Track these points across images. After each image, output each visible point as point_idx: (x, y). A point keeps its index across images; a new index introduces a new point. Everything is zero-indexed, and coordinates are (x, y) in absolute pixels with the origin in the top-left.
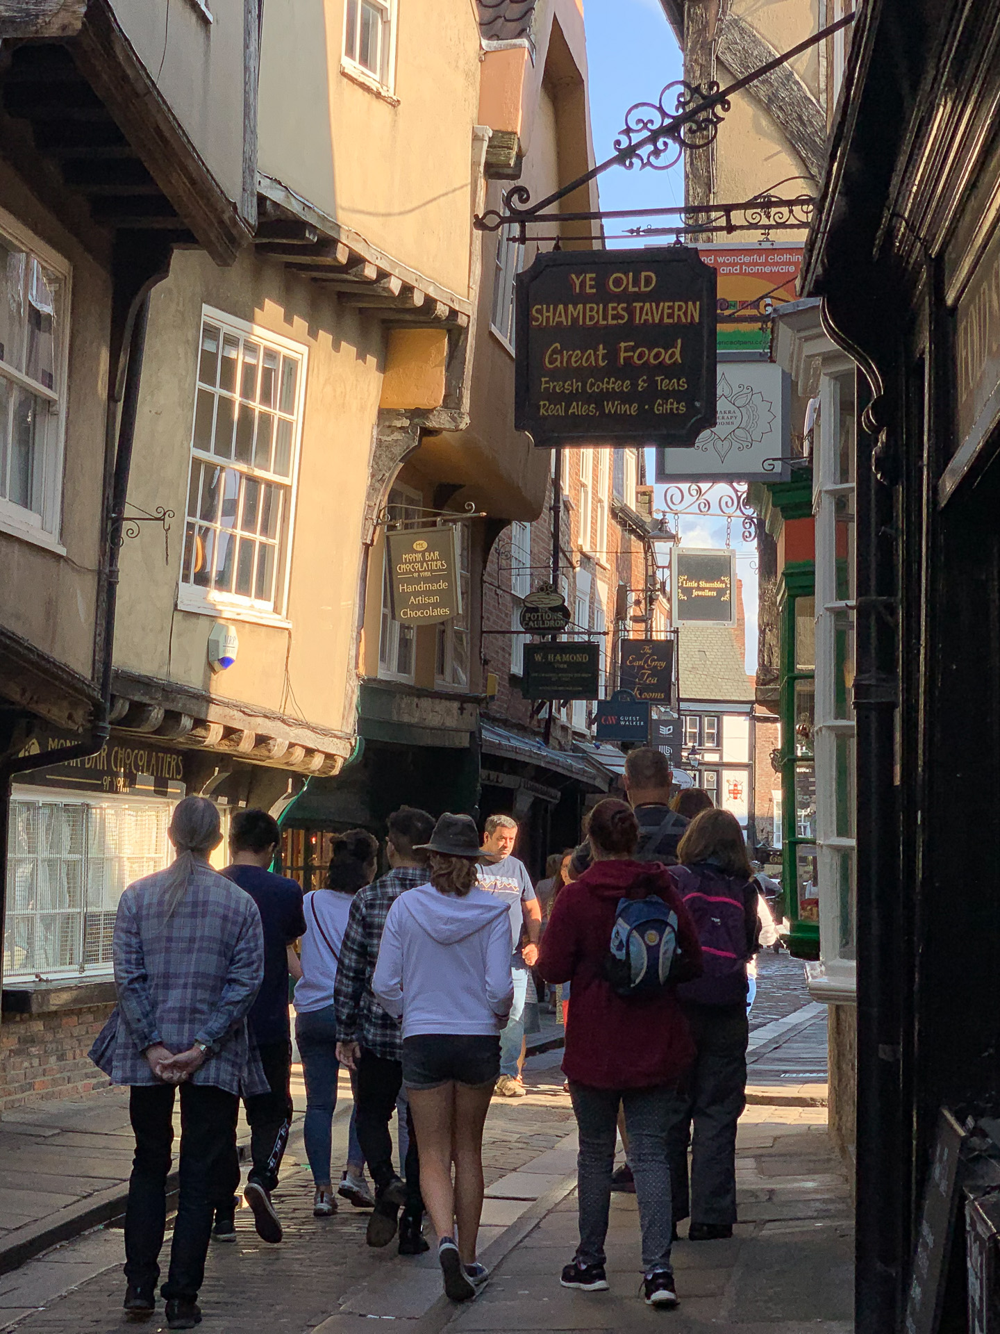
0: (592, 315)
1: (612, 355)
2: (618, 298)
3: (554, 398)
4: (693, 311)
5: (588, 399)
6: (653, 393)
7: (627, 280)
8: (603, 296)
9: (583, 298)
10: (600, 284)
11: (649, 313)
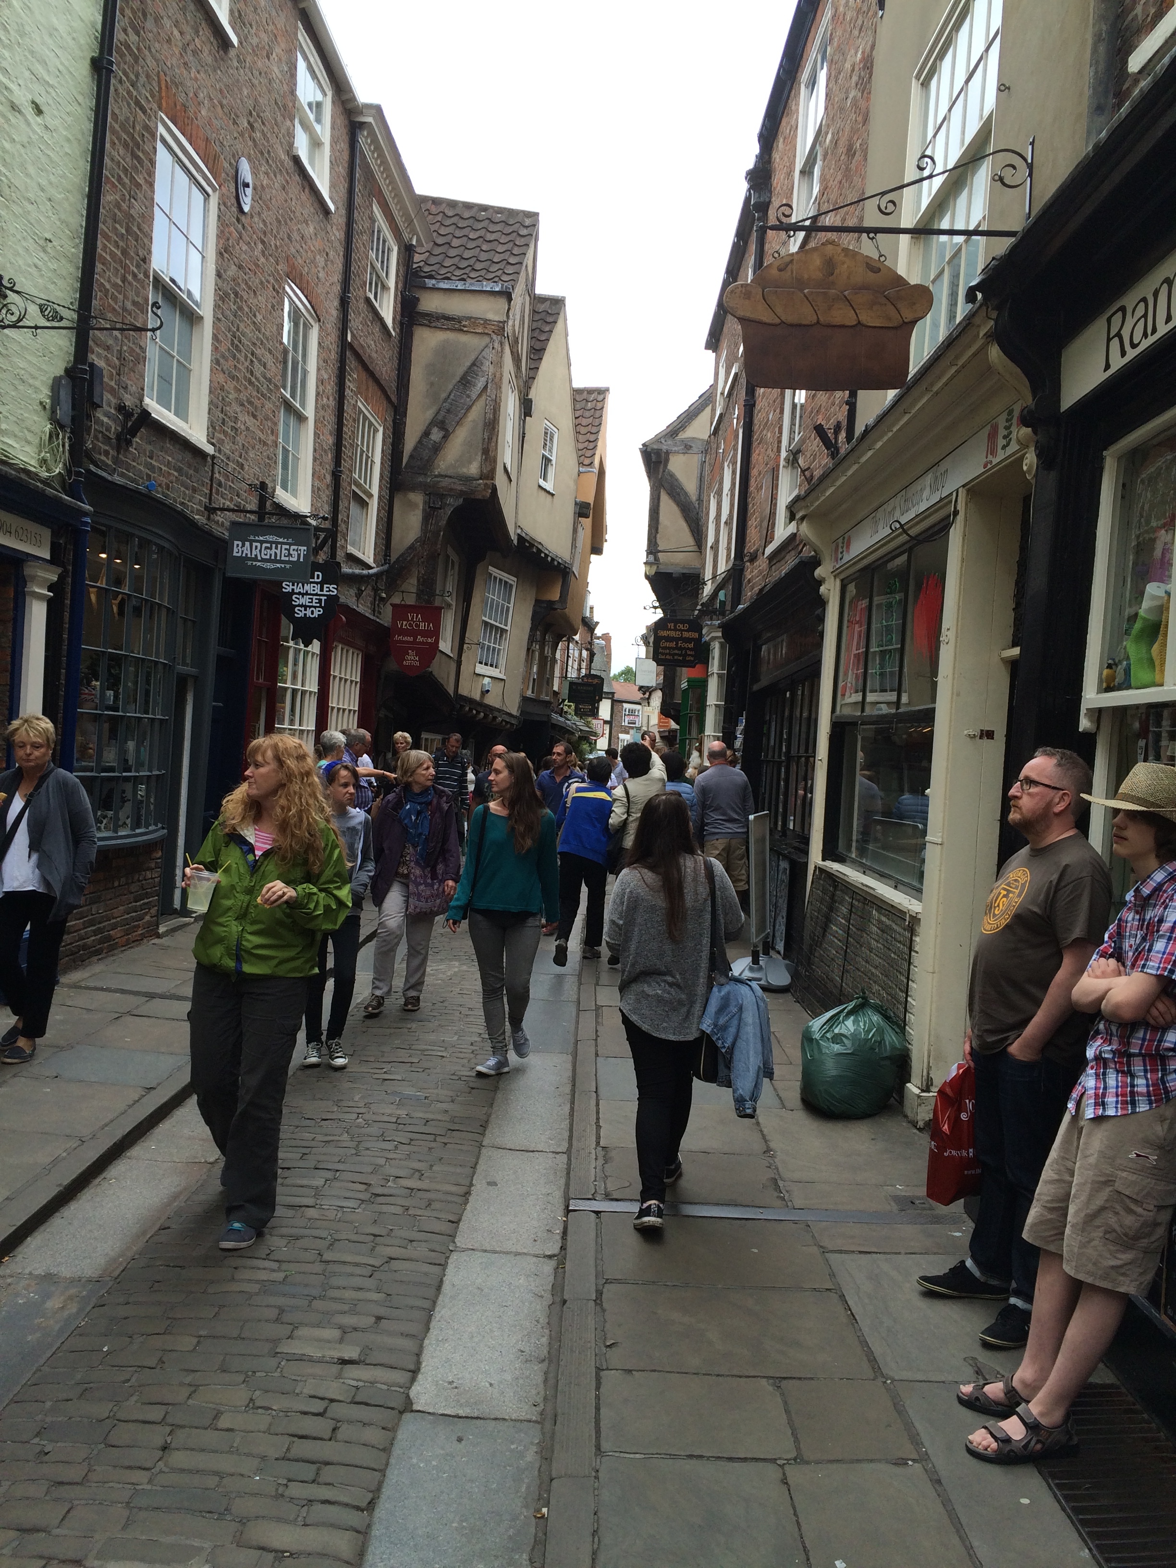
0: (672, 634)
1: (676, 644)
2: (679, 630)
3: (663, 654)
4: (696, 635)
5: (670, 654)
6: (686, 655)
7: (681, 626)
8: (675, 630)
9: (671, 630)
10: (675, 626)
11: (686, 635)
